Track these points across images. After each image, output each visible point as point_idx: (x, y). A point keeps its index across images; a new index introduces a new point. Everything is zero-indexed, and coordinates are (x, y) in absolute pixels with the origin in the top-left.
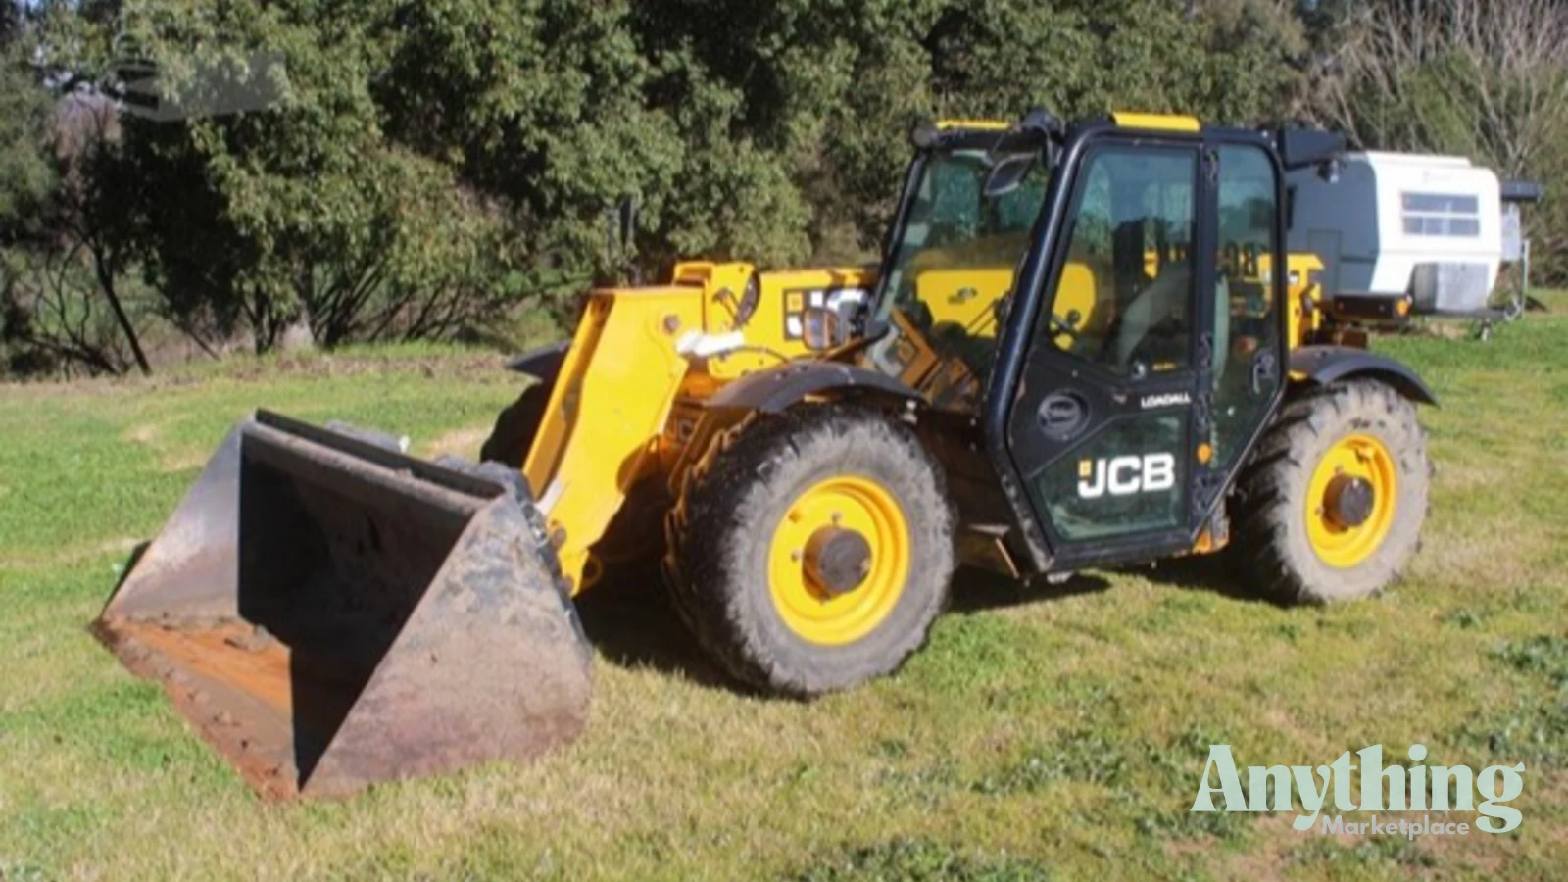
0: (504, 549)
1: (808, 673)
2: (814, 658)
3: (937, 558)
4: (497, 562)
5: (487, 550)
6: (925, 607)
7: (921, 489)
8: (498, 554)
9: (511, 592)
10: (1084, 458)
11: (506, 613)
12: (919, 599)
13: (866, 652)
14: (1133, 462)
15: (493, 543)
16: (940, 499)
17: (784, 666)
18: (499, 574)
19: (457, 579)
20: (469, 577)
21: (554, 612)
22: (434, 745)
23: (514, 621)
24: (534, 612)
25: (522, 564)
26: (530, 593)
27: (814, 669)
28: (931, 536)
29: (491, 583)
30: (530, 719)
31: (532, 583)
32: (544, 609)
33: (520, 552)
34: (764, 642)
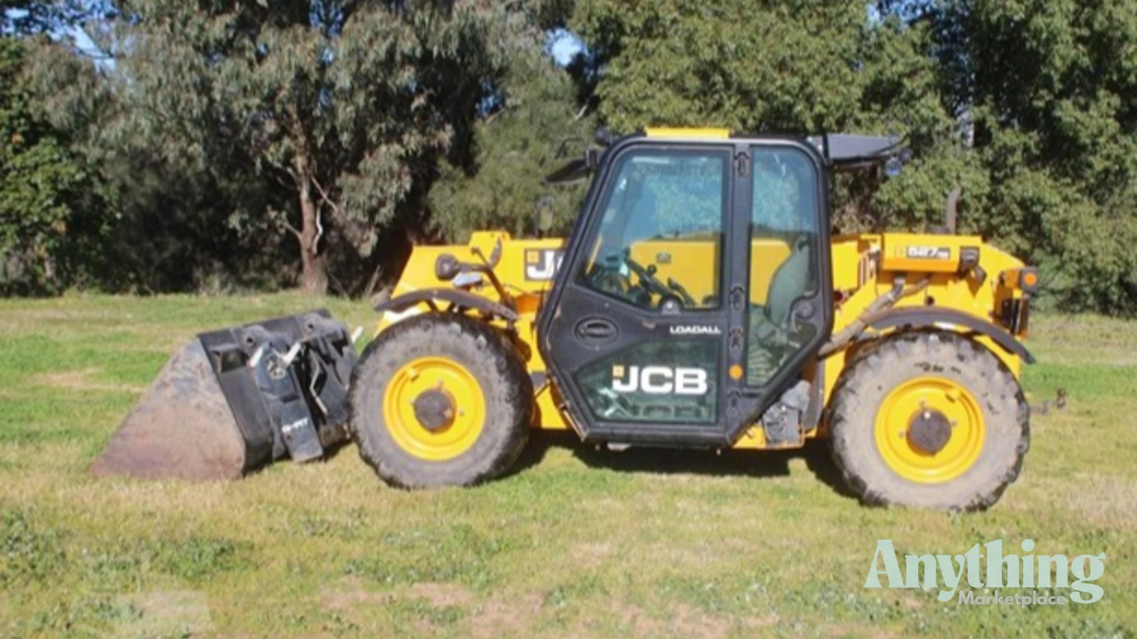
0: (193, 368)
1: (405, 474)
2: (411, 466)
3: (501, 416)
4: (189, 374)
5: (184, 367)
6: (492, 447)
7: (487, 370)
8: (190, 370)
9: (195, 390)
10: (618, 363)
11: (194, 402)
12: (488, 441)
13: (449, 469)
14: (666, 371)
15: (188, 364)
16: (503, 378)
17: (388, 466)
18: (190, 381)
19: (167, 380)
20: (174, 380)
21: (222, 406)
22: (154, 463)
23: (198, 407)
24: (210, 404)
25: (204, 377)
26: (207, 393)
27: (411, 472)
28: (497, 403)
29: (186, 385)
30: (207, 461)
31: (209, 388)
32: (216, 403)
33: (202, 371)
34: (374, 449)
